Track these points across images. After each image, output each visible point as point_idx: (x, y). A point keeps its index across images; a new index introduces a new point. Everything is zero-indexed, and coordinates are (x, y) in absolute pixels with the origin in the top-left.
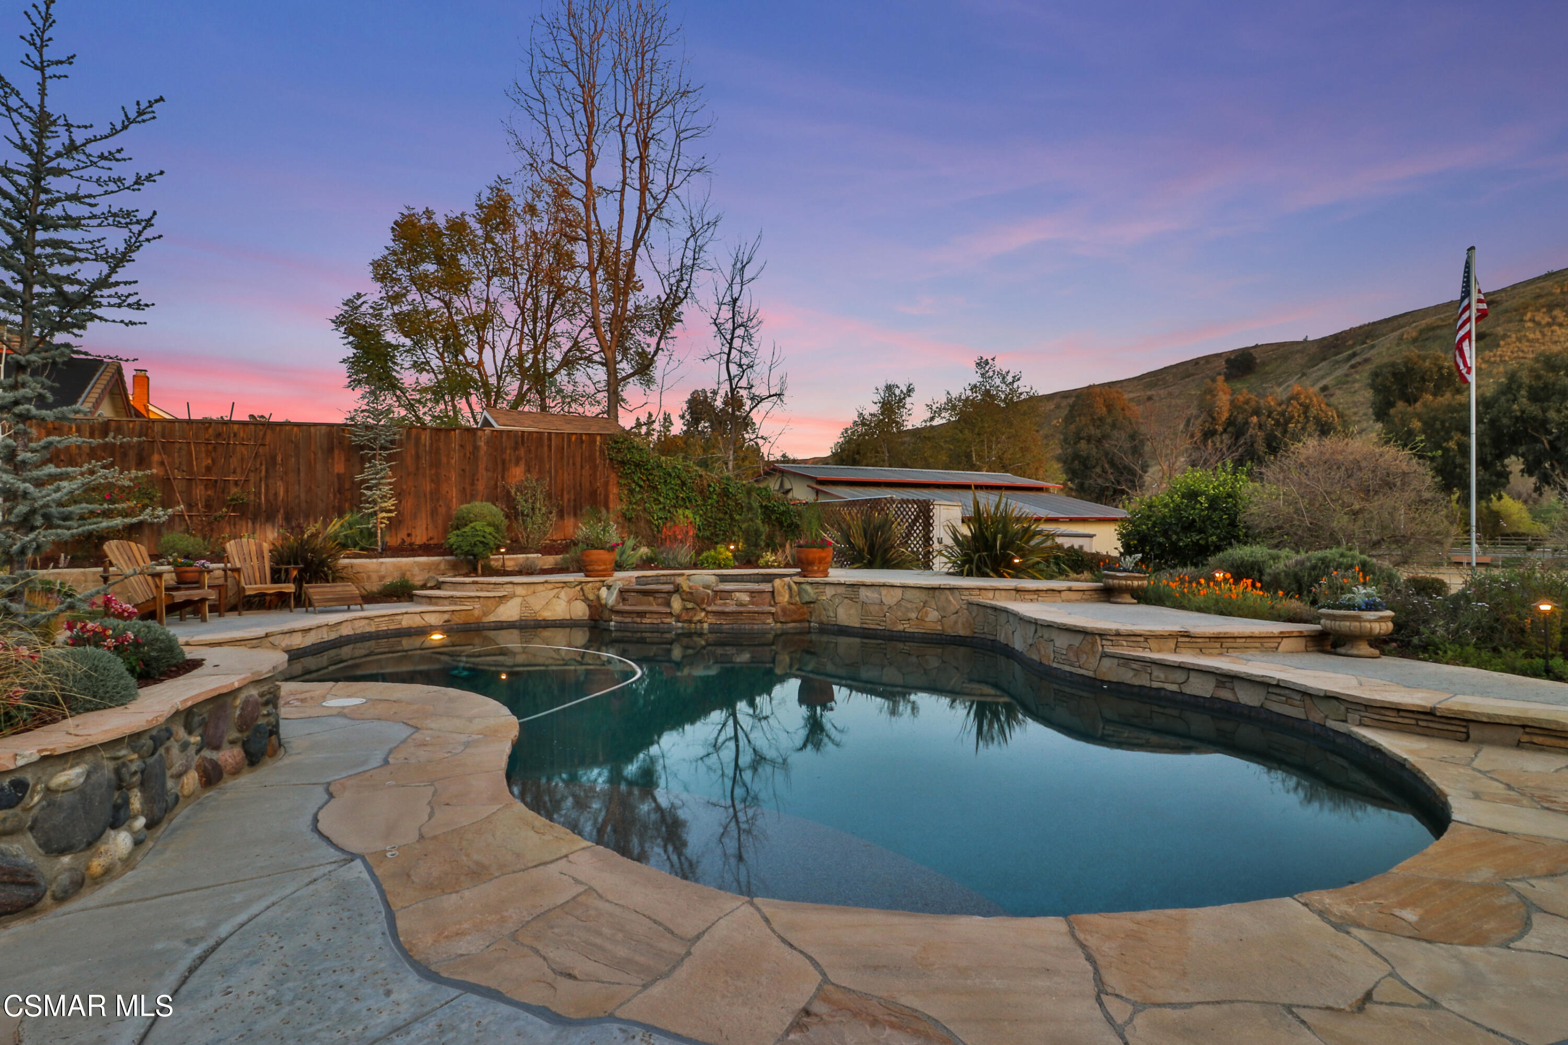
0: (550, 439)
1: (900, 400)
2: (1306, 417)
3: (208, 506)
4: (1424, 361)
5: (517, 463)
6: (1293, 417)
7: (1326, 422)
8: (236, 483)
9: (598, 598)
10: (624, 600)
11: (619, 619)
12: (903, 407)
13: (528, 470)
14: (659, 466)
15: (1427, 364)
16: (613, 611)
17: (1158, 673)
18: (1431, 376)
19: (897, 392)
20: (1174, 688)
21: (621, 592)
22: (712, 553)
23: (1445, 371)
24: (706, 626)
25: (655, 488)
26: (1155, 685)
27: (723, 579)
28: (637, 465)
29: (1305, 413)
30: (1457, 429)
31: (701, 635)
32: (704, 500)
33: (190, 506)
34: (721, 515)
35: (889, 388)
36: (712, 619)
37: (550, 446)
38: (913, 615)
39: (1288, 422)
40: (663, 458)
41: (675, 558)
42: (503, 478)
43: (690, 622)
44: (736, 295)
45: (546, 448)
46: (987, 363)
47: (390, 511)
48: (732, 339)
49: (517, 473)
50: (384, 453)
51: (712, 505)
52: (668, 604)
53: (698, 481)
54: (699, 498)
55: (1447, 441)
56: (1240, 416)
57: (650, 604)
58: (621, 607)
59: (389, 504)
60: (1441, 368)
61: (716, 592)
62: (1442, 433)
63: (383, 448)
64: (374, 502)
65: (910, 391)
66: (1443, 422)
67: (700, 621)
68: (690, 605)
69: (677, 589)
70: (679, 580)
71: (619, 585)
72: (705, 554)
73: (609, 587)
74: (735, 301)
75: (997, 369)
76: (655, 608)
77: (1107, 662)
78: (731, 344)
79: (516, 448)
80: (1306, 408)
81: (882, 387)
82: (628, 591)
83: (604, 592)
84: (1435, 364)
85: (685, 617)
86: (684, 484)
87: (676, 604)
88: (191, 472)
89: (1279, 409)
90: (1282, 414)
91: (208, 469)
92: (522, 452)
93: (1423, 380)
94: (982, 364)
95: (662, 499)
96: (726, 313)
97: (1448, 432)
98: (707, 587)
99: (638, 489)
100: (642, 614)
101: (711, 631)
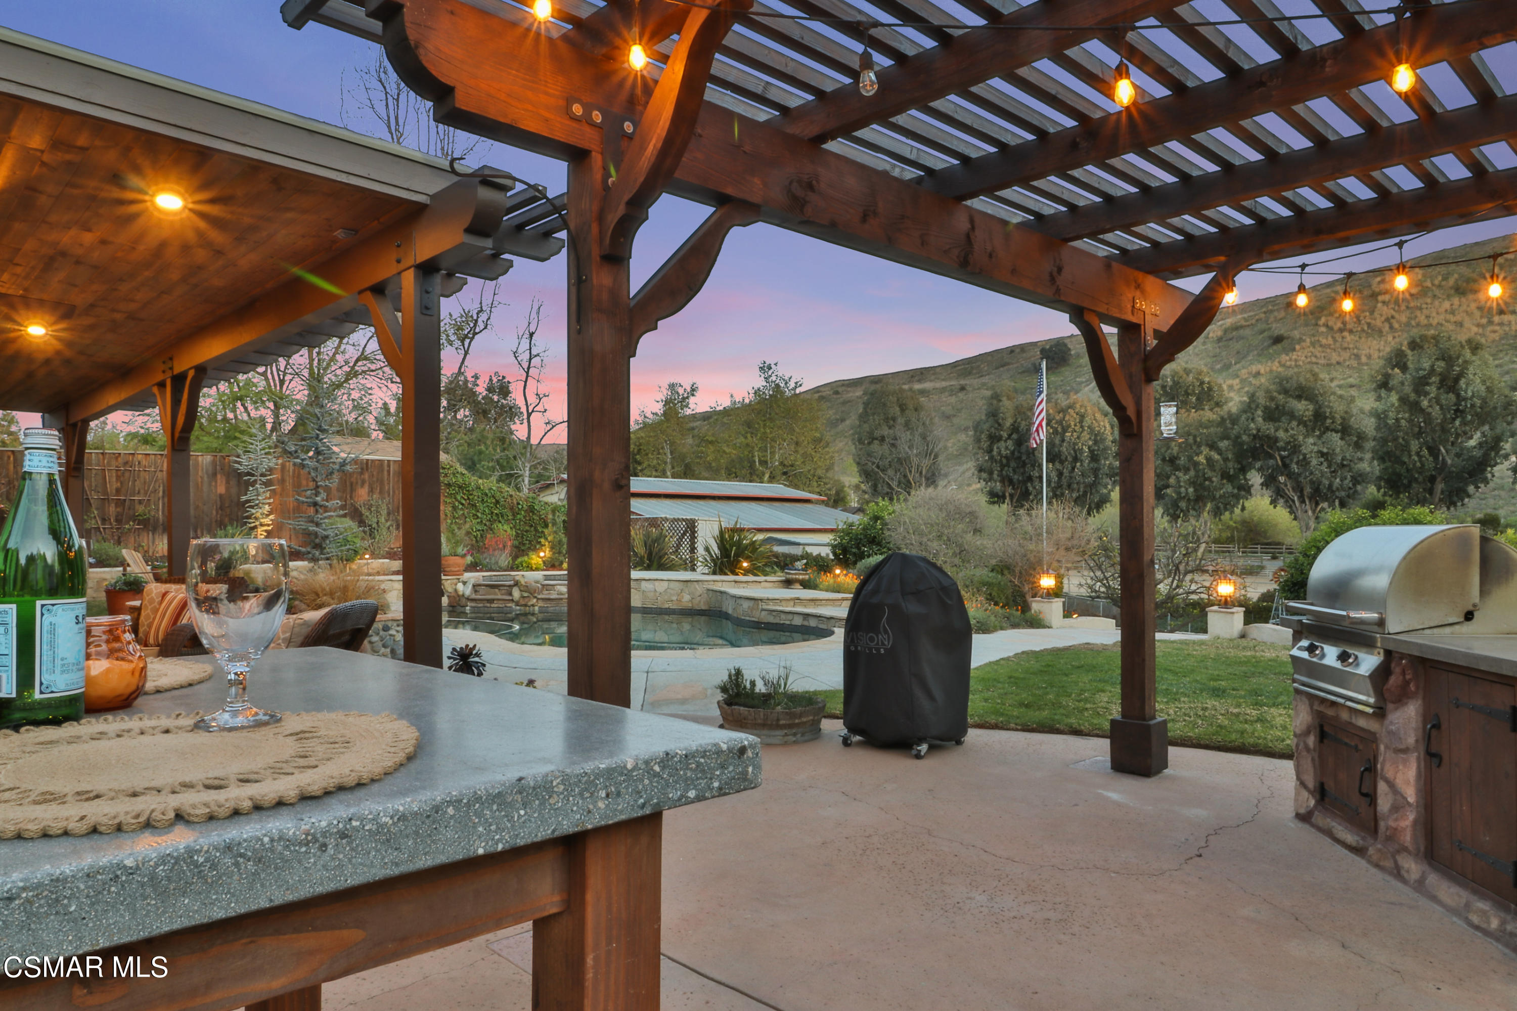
0: (389, 466)
1: (684, 399)
2: (1082, 427)
3: (118, 521)
4: (1188, 375)
5: (362, 486)
6: (1069, 426)
7: (1099, 431)
8: (140, 502)
9: (456, 590)
10: (476, 591)
11: (473, 604)
12: (687, 406)
13: (371, 491)
14: (478, 488)
15: (1191, 378)
16: (468, 599)
17: (783, 616)
18: (1194, 391)
19: (681, 391)
20: (788, 622)
21: (474, 586)
22: (526, 558)
23: (1205, 386)
24: (536, 608)
25: (474, 506)
26: (782, 622)
27: (547, 578)
28: (460, 487)
29: (1081, 422)
30: (1207, 445)
31: (533, 614)
32: (513, 515)
33: (104, 520)
34: (527, 528)
35: (672, 387)
36: (541, 604)
37: (389, 472)
38: (674, 598)
39: (1065, 430)
40: (480, 481)
41: (497, 563)
42: (351, 497)
43: (526, 605)
44: (532, 329)
45: (386, 473)
46: (770, 368)
47: (268, 525)
48: (529, 368)
49: (362, 494)
50: (264, 479)
51: (520, 520)
52: (510, 594)
53: (509, 500)
54: (510, 514)
55: (1198, 455)
56: (1023, 423)
57: (495, 594)
58: (474, 596)
59: (266, 521)
60: (1202, 383)
61: (543, 585)
62: (1194, 448)
63: (262, 475)
64: (256, 518)
65: (693, 390)
66: (1195, 437)
67: (533, 605)
68: (526, 594)
69: (517, 584)
70: (517, 578)
71: (472, 581)
72: (519, 560)
73: (464, 583)
74: (531, 335)
75: (780, 374)
76: (500, 597)
77: (763, 613)
78: (527, 373)
79: (362, 473)
80: (1082, 417)
81: (665, 385)
82: (480, 585)
83: (460, 587)
84: (1198, 379)
85: (522, 602)
86: (497, 502)
87: (516, 594)
88: (105, 492)
89: (1058, 418)
90: (1060, 422)
91: (118, 491)
92: (366, 476)
93: (1187, 394)
94: (765, 368)
95: (479, 515)
96: (525, 344)
97: (1199, 446)
98: (537, 582)
99: (460, 506)
100: (491, 601)
101: (540, 612)
